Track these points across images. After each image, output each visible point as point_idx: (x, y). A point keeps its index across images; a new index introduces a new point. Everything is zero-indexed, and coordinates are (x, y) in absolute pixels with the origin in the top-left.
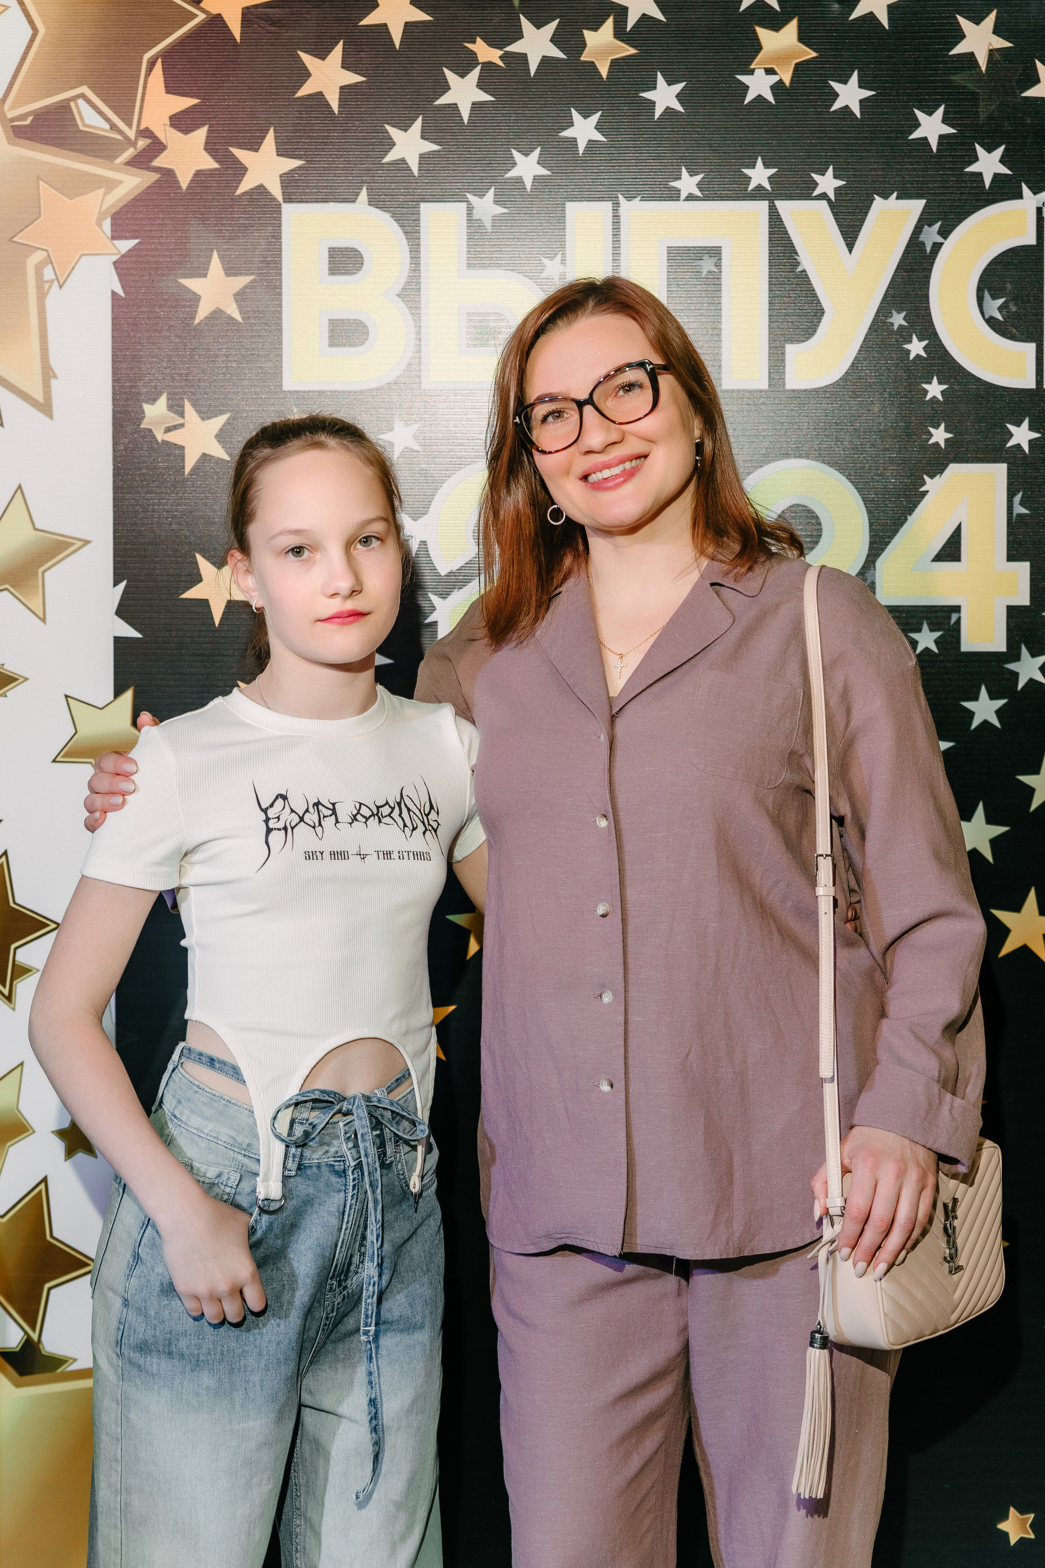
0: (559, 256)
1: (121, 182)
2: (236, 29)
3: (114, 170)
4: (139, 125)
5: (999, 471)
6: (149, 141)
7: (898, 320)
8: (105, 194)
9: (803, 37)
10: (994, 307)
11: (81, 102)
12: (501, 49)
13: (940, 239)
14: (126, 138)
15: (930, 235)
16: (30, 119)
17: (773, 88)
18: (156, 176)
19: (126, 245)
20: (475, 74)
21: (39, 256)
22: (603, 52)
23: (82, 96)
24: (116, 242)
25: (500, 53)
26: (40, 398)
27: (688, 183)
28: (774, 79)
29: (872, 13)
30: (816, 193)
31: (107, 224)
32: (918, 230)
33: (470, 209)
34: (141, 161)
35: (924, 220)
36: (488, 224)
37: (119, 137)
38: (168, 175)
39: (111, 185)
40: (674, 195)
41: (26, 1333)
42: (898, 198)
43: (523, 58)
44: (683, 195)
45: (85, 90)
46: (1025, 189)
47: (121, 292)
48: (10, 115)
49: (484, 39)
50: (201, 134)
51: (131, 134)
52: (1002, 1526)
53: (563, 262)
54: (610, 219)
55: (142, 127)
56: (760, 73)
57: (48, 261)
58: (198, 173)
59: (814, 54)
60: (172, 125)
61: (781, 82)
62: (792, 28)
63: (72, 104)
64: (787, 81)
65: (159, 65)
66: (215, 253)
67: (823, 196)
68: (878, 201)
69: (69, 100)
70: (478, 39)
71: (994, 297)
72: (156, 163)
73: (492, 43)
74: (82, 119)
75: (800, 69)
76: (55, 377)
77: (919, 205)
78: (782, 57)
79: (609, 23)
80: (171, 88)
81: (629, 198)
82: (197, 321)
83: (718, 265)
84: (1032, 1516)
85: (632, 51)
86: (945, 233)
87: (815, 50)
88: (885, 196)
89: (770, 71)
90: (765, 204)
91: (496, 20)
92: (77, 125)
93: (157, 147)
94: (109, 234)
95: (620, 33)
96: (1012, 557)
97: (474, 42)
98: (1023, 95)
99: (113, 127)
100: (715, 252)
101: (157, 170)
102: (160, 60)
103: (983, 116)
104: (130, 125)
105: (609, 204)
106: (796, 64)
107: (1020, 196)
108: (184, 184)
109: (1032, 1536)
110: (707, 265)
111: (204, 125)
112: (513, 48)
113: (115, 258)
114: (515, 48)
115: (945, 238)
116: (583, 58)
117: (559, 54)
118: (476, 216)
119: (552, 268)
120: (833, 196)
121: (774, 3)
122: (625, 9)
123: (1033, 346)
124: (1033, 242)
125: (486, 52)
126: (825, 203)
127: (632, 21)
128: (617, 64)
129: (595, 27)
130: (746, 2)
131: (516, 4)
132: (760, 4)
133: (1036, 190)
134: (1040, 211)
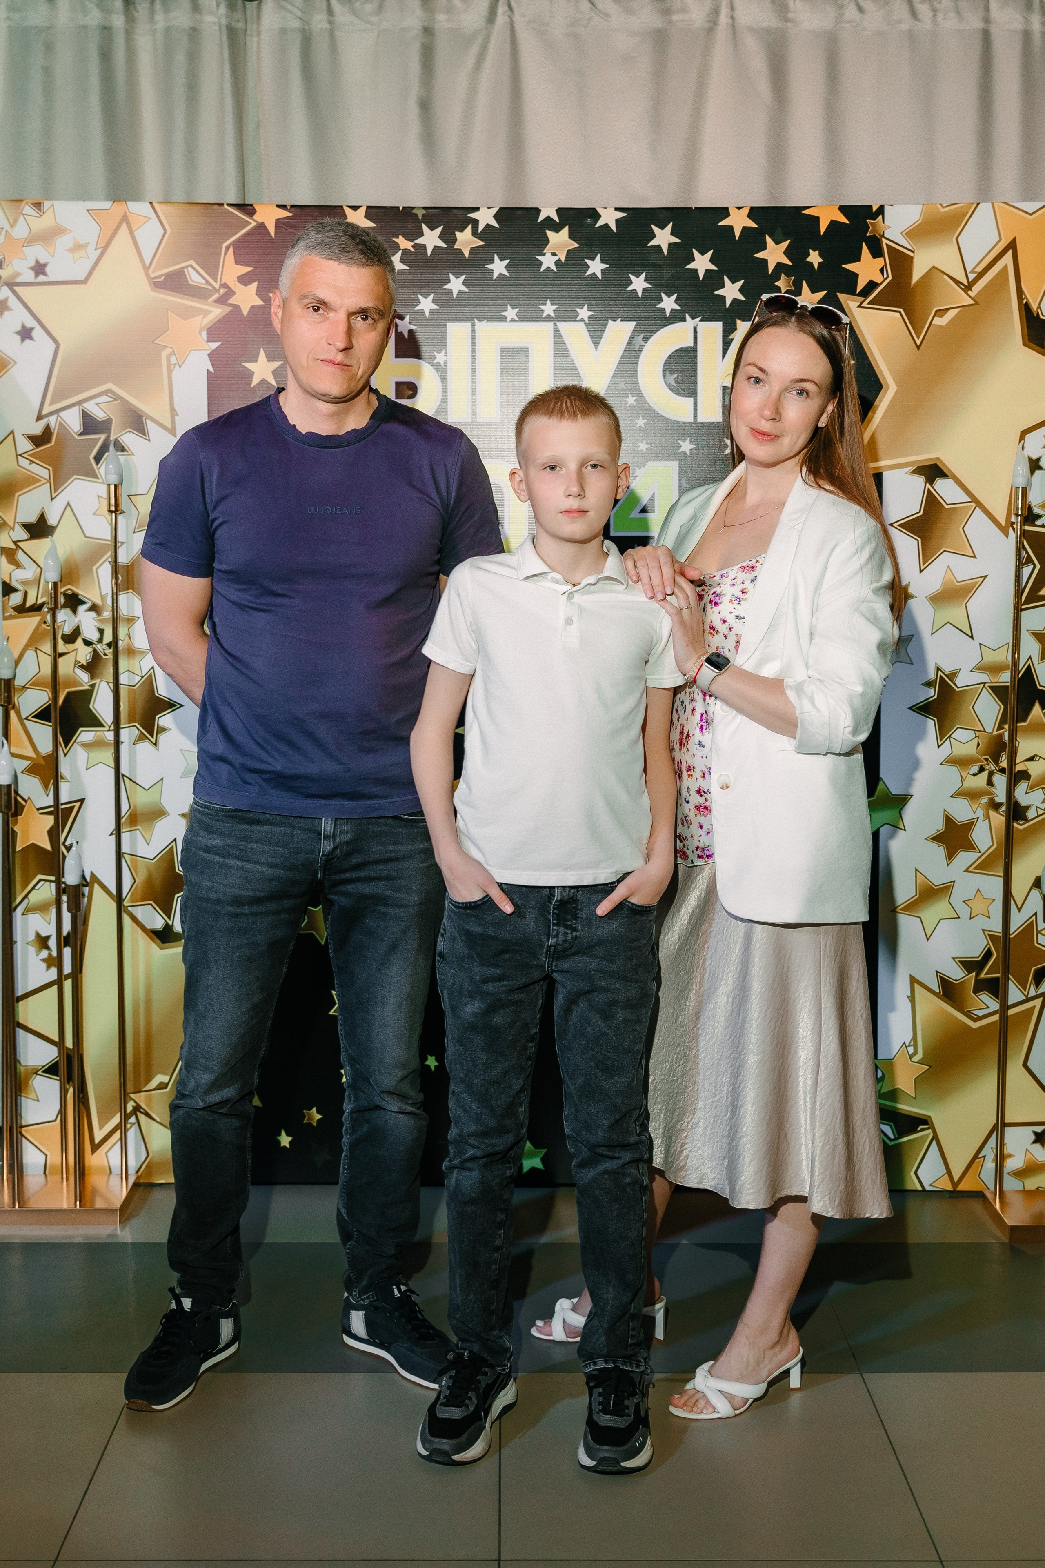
0: (444, 351)
1: (211, 312)
2: (272, 231)
3: (208, 305)
4: (221, 281)
5: (675, 465)
6: (226, 290)
7: (621, 385)
8: (203, 318)
9: (571, 236)
10: (672, 378)
11: (190, 269)
12: (412, 241)
13: (643, 343)
14: (214, 288)
15: (639, 340)
16: (163, 278)
17: (555, 263)
18: (230, 309)
19: (214, 345)
20: (399, 254)
21: (168, 351)
22: (466, 243)
23: (191, 266)
24: (209, 343)
25: (412, 244)
26: (169, 426)
27: (511, 313)
28: (556, 258)
29: (607, 224)
30: (578, 319)
31: (204, 334)
32: (631, 339)
34: (222, 300)
35: (635, 333)
36: (406, 335)
37: (211, 288)
38: (236, 307)
39: (206, 313)
40: (504, 319)
41: (166, 921)
42: (621, 321)
43: (424, 247)
44: (509, 319)
45: (192, 262)
46: (688, 317)
47: (212, 370)
48: (152, 276)
49: (403, 236)
50: (254, 286)
51: (217, 286)
53: (446, 355)
54: (470, 331)
55: (222, 283)
56: (548, 255)
57: (173, 353)
58: (252, 307)
59: (577, 245)
60: (238, 281)
61: (559, 260)
62: (566, 229)
63: (185, 270)
64: (563, 260)
65: (231, 249)
66: (262, 349)
67: (582, 320)
68: (611, 322)
69: (184, 268)
70: (400, 237)
71: (672, 373)
72: (230, 302)
73: (409, 238)
74: (191, 278)
75: (569, 253)
76: (177, 415)
77: (631, 326)
78: (560, 246)
79: (469, 228)
80: (238, 262)
81: (480, 321)
82: (252, 386)
83: (527, 357)
85: (482, 243)
86: (646, 340)
87: (577, 243)
88: (614, 320)
89: (554, 254)
90: (552, 323)
91: (410, 227)
92: (188, 282)
93: (230, 293)
94: (205, 339)
95: (475, 233)
97: (398, 238)
98: (686, 267)
99: (207, 282)
100: (525, 350)
101: (231, 305)
102: (232, 247)
103: (665, 279)
104: (216, 281)
105: (470, 324)
106: (568, 251)
107: (685, 321)
108: (245, 313)
110: (522, 357)
111: (255, 281)
112: (418, 241)
113: (209, 352)
115: (646, 342)
116: (455, 247)
117: (442, 244)
118: (399, 331)
119: (440, 358)
120: (586, 320)
121: (556, 218)
122: (478, 221)
123: (691, 400)
124: (692, 345)
125: (404, 243)
126: (583, 324)
127: (481, 228)
128: (473, 250)
129: (462, 230)
130: (541, 218)
131: (420, 217)
132: (549, 218)
133: (693, 318)
134: (695, 328)
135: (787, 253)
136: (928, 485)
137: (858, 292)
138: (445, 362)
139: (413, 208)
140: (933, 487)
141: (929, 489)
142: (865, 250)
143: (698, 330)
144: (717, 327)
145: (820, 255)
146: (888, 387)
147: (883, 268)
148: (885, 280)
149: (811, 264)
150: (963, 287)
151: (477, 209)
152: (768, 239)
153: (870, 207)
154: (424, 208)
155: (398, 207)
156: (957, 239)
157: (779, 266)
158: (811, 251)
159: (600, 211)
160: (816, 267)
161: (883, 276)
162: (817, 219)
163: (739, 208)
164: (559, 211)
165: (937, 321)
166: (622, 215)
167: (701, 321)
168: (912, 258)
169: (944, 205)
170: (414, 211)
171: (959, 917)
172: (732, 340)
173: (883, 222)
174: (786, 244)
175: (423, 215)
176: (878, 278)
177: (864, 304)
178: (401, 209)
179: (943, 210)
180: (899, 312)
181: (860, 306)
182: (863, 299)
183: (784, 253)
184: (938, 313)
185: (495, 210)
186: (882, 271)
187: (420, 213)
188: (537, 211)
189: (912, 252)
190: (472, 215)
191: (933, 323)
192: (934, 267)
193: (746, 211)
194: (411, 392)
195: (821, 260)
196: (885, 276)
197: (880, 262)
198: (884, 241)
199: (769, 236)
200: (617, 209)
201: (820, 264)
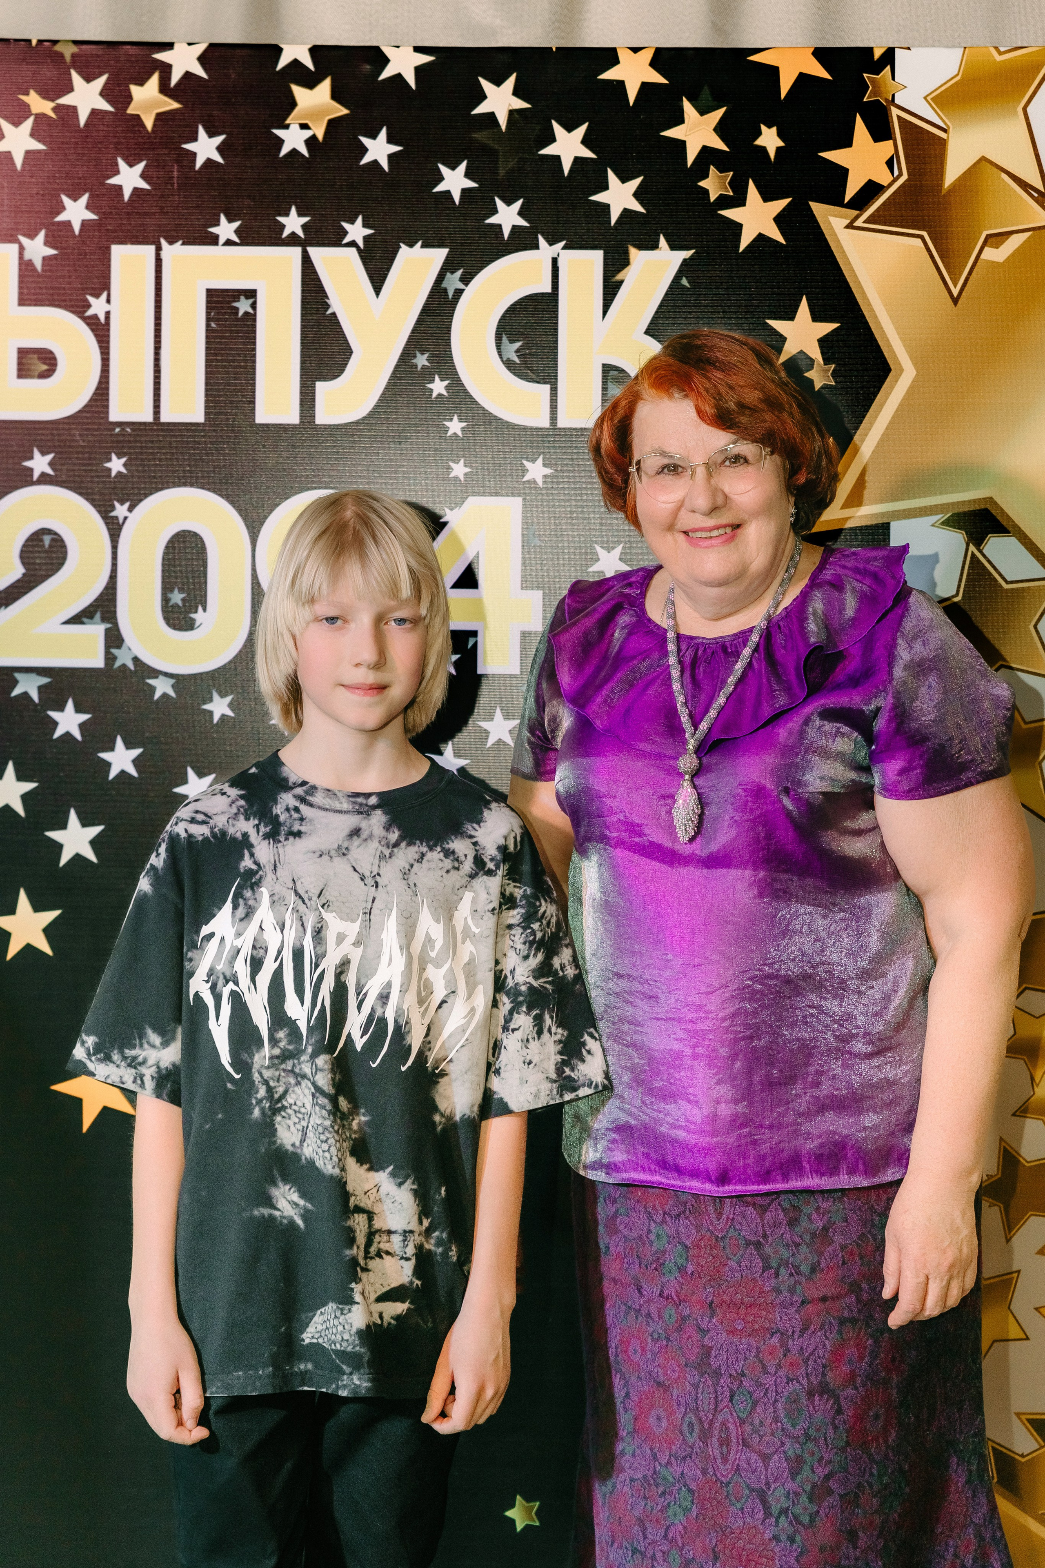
0: (104, 296)
5: (514, 505)
7: (422, 360)
9: (336, 96)
10: (511, 349)
12: (53, 100)
13: (462, 286)
15: (453, 281)
17: (306, 142)
20: (29, 123)
22: (148, 106)
25: (52, 105)
27: (226, 229)
28: (307, 134)
29: (400, 74)
30: (345, 241)
32: (440, 278)
33: (22, 249)
35: (448, 267)
36: (38, 265)
40: (213, 240)
42: (422, 247)
43: (72, 110)
44: (222, 240)
46: (542, 241)
49: (37, 92)
52: (509, 1514)
53: (108, 301)
54: (152, 261)
56: (295, 128)
61: (314, 137)
62: (325, 86)
64: (320, 136)
67: (353, 244)
68: (404, 249)
70: (32, 92)
71: (512, 341)
73: (47, 94)
75: (332, 124)
77: (439, 255)
78: (316, 113)
79: (154, 80)
81: (171, 242)
83: (254, 306)
84: (538, 1504)
85: (175, 105)
86: (466, 279)
87: (345, 107)
88: (411, 245)
89: (304, 127)
90: (298, 250)
91: (49, 75)
95: (164, 88)
96: (525, 585)
97: (27, 94)
98: (540, 152)
100: (251, 294)
103: (502, 172)
105: (152, 248)
106: (329, 120)
107: (537, 247)
109: (538, 1524)
110: (245, 308)
112: (62, 101)
114: (65, 100)
115: (467, 285)
116: (129, 111)
117: (107, 107)
118: (27, 256)
119: (97, 306)
120: (361, 244)
121: (308, 63)
122: (170, 66)
123: (547, 388)
124: (548, 289)
125: (38, 104)
126: (354, 250)
127: (175, 78)
128: (161, 118)
129: (141, 82)
130: (283, 62)
131: (68, 58)
132: (296, 63)
133: (551, 243)
134: (555, 261)
135: (721, 129)
136: (972, 548)
137: (848, 198)
138: (108, 314)
139: (55, 42)
140: (981, 552)
141: (973, 553)
142: (860, 128)
143: (561, 263)
144: (595, 258)
145: (780, 135)
146: (902, 370)
147: (892, 157)
148: (895, 180)
149: (763, 149)
150: (1036, 195)
151: (169, 46)
152: (687, 106)
153: (870, 50)
154: (76, 43)
155: (29, 41)
156: (1025, 109)
157: (706, 153)
158: (763, 127)
159: (387, 51)
160: (772, 154)
161: (892, 173)
162: (774, 71)
163: (635, 50)
164: (316, 51)
165: (990, 254)
166: (426, 59)
167: (564, 248)
168: (943, 143)
169: (1002, 49)
170: (58, 48)
171: (1027, 1338)
172: (621, 282)
173: (893, 79)
174: (719, 113)
175: (73, 56)
176: (883, 177)
177: (859, 223)
178: (34, 43)
179: (999, 58)
180: (922, 238)
181: (850, 226)
182: (856, 212)
183: (715, 130)
184: (991, 240)
185: (200, 48)
186: (890, 163)
187: (68, 51)
188: (276, 50)
189: (945, 131)
190: (162, 56)
191: (983, 257)
192: (983, 159)
193: (647, 56)
194: (45, 367)
195: (781, 144)
196: (896, 173)
197: (886, 148)
198: (895, 112)
199: (689, 100)
200: (417, 49)
201: (778, 149)
